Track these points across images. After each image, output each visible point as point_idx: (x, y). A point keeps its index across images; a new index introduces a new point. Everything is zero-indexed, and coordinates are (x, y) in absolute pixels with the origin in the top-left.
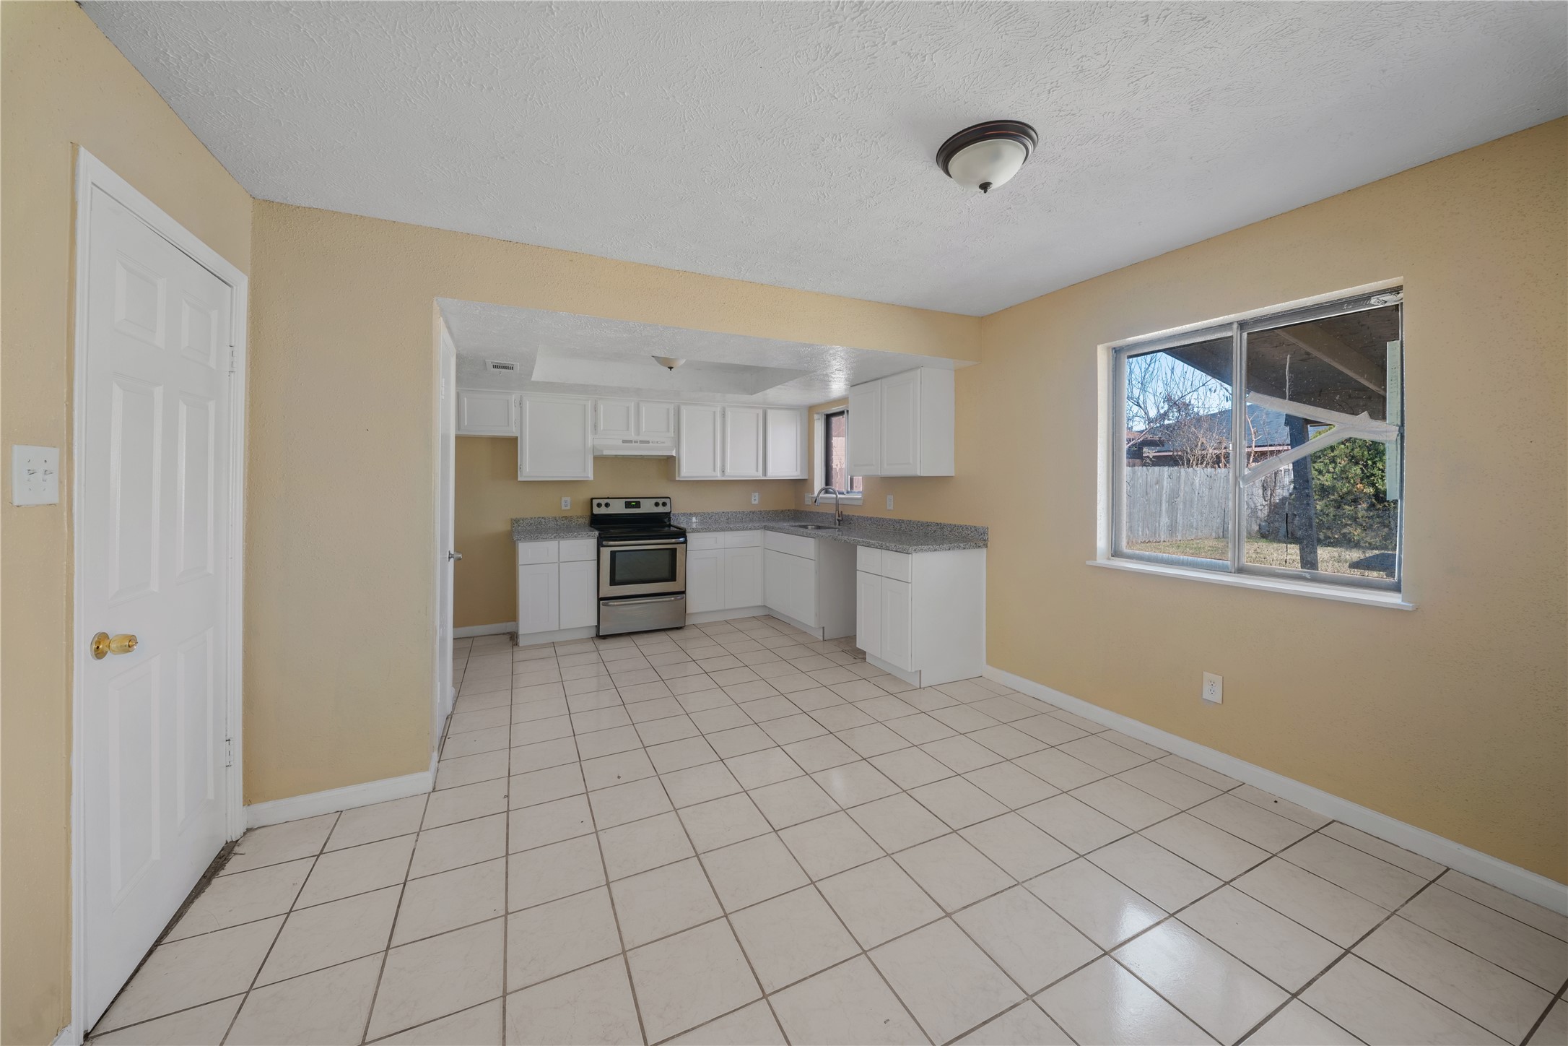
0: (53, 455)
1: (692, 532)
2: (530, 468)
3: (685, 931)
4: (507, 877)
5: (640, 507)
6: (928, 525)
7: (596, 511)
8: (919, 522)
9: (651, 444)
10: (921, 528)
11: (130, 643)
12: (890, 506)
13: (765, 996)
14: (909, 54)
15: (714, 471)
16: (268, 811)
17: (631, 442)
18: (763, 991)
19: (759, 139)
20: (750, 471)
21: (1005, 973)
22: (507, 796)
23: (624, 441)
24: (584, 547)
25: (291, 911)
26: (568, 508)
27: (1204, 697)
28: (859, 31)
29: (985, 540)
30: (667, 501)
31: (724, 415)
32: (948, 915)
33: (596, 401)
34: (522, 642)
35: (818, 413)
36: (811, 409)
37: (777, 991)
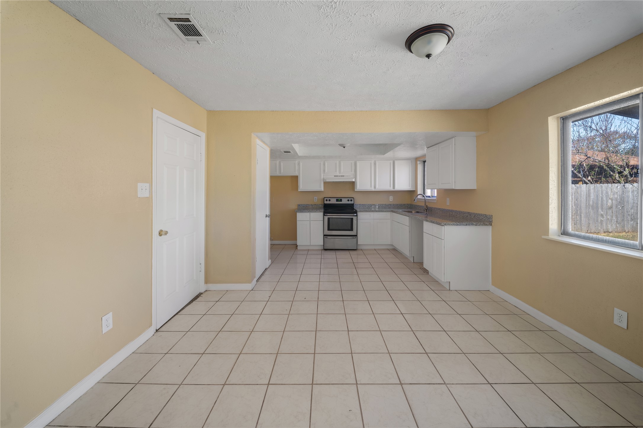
0: (147, 185)
1: (360, 212)
2: (302, 187)
3: (299, 354)
4: (258, 321)
5: (342, 201)
6: (464, 213)
7: (326, 202)
8: (460, 211)
9: (345, 177)
10: (461, 214)
11: (166, 233)
12: (448, 204)
13: (312, 384)
14: (364, 16)
15: (371, 187)
16: (212, 287)
17: (337, 176)
18: (313, 382)
19: (329, 61)
20: (387, 187)
21: (413, 415)
22: (270, 297)
23: (335, 176)
24: (318, 216)
25: (205, 314)
26: (316, 201)
27: (614, 323)
28: (339, 15)
29: (490, 222)
30: (352, 199)
31: (375, 164)
32: (401, 384)
33: (324, 161)
34: (299, 248)
35: (419, 161)
36: (417, 159)
37: (317, 384)
